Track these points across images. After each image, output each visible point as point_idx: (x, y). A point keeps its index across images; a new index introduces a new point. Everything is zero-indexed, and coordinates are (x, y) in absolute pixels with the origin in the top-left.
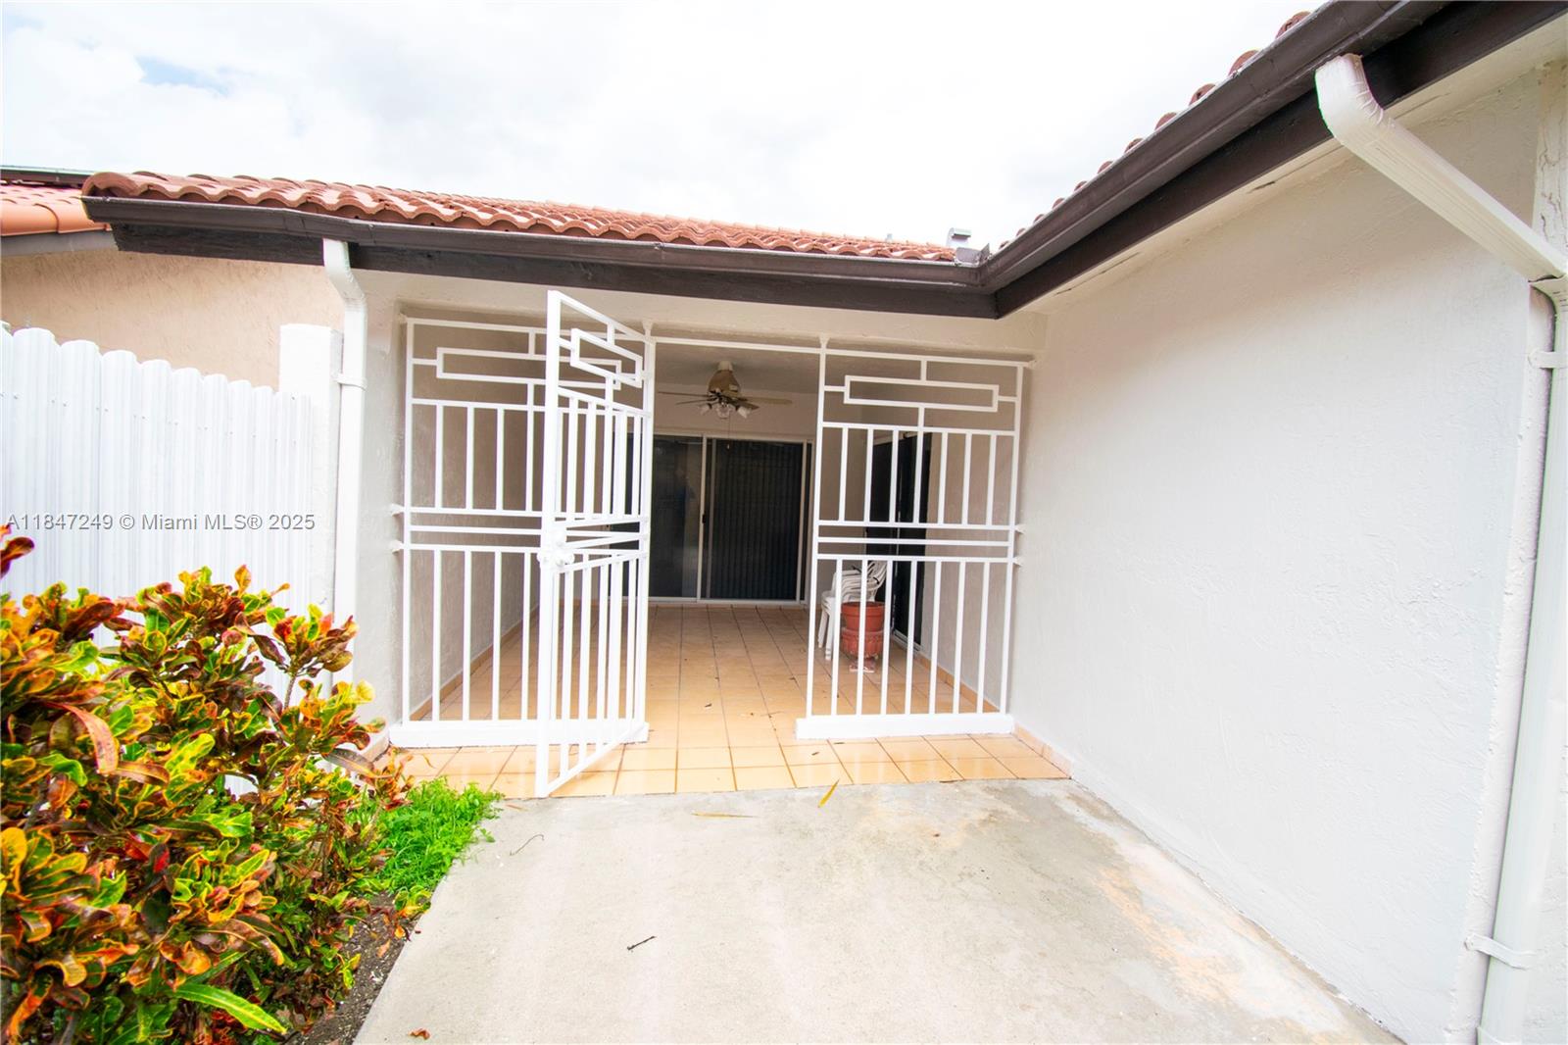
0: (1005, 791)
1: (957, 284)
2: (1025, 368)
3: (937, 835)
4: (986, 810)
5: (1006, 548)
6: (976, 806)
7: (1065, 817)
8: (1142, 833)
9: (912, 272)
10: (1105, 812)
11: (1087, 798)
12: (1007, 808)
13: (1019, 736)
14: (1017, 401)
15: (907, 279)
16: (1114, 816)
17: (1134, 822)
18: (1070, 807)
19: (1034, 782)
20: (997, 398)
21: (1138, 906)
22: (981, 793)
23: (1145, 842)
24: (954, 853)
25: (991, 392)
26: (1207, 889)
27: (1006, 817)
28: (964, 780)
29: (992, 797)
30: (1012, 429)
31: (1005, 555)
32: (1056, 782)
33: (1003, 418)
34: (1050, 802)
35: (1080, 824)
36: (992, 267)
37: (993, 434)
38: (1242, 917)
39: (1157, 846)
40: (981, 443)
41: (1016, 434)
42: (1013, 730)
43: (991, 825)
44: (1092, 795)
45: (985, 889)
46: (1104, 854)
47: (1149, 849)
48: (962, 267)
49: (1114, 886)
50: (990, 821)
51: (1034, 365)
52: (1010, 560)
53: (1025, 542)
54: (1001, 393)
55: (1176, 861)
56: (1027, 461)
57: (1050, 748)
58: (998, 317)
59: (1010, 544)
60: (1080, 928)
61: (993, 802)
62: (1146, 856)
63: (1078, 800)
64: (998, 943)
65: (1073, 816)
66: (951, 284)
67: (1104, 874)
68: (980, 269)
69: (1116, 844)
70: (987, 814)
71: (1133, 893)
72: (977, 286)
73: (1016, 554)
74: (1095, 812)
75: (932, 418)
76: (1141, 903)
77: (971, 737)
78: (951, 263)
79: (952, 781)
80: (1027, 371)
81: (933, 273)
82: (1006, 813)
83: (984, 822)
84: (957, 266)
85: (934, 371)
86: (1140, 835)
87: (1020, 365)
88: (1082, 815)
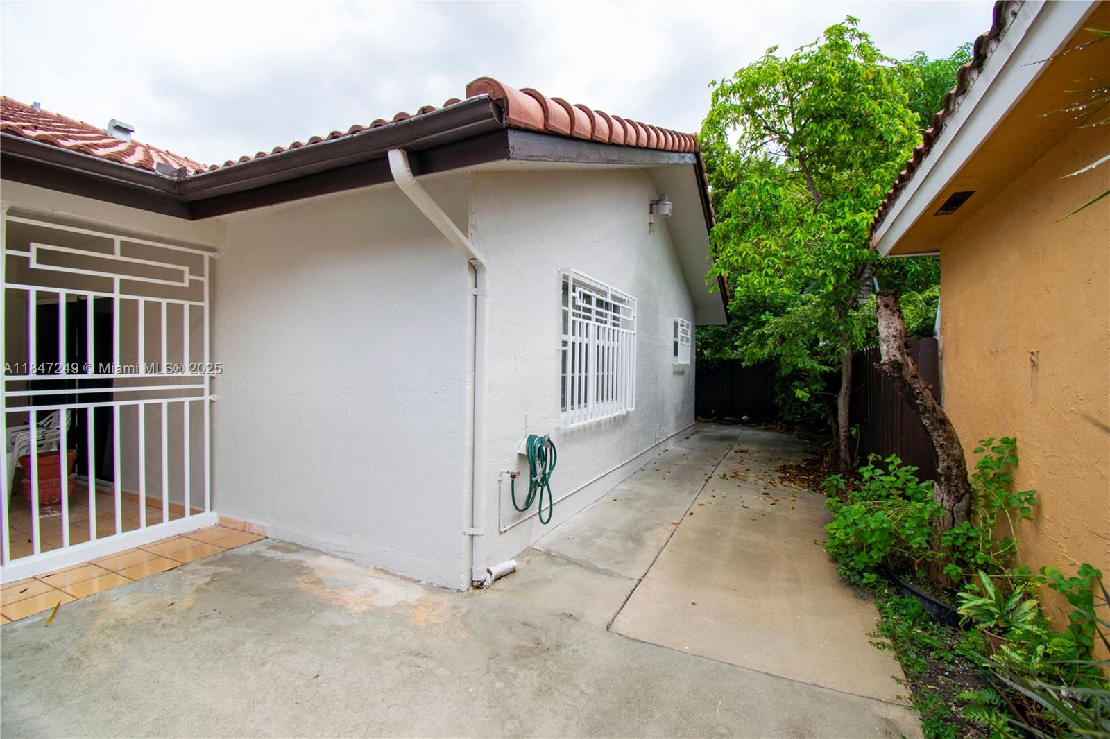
0: (220, 560)
1: (157, 190)
2: (210, 257)
3: (172, 604)
4: (208, 575)
5: (203, 389)
6: (198, 576)
7: (268, 560)
8: (318, 550)
9: (115, 172)
10: (294, 548)
11: (281, 544)
12: (225, 569)
13: (223, 524)
14: (206, 280)
15: (111, 176)
16: (299, 548)
17: (313, 547)
18: (271, 554)
19: (241, 548)
20: (188, 277)
21: (322, 586)
22: (200, 567)
23: (320, 555)
24: (190, 609)
25: (182, 272)
26: (357, 564)
27: (224, 574)
28: (185, 564)
29: (211, 567)
30: (202, 300)
31: (202, 395)
32: (257, 543)
33: (194, 291)
34: (257, 555)
35: (279, 560)
36: (190, 184)
37: (187, 304)
38: (377, 570)
39: (328, 554)
40: (175, 312)
41: (206, 305)
42: (217, 521)
43: (215, 583)
44: (284, 542)
45: (220, 619)
46: (298, 569)
47: (324, 557)
48: (162, 178)
49: (306, 583)
50: (213, 581)
51: (218, 256)
52: (207, 398)
53: (219, 384)
54: (191, 273)
55: (339, 557)
56: (216, 325)
57: (250, 524)
58: (192, 219)
59: (206, 385)
60: (290, 612)
61: (211, 569)
62: (323, 561)
63: (275, 548)
64: (237, 642)
65: (273, 557)
66: (152, 188)
67: (299, 579)
68: (178, 183)
69: (303, 562)
70: (210, 578)
71: (319, 582)
72: (176, 194)
73: (211, 393)
74: (288, 551)
75: (126, 287)
76: (323, 584)
77: (181, 536)
78: (153, 173)
79: (174, 568)
80: (212, 260)
81: (135, 177)
82: (224, 572)
83: (208, 584)
84: (158, 176)
85: (127, 249)
86: (317, 552)
87: (206, 255)
88: (279, 555)
